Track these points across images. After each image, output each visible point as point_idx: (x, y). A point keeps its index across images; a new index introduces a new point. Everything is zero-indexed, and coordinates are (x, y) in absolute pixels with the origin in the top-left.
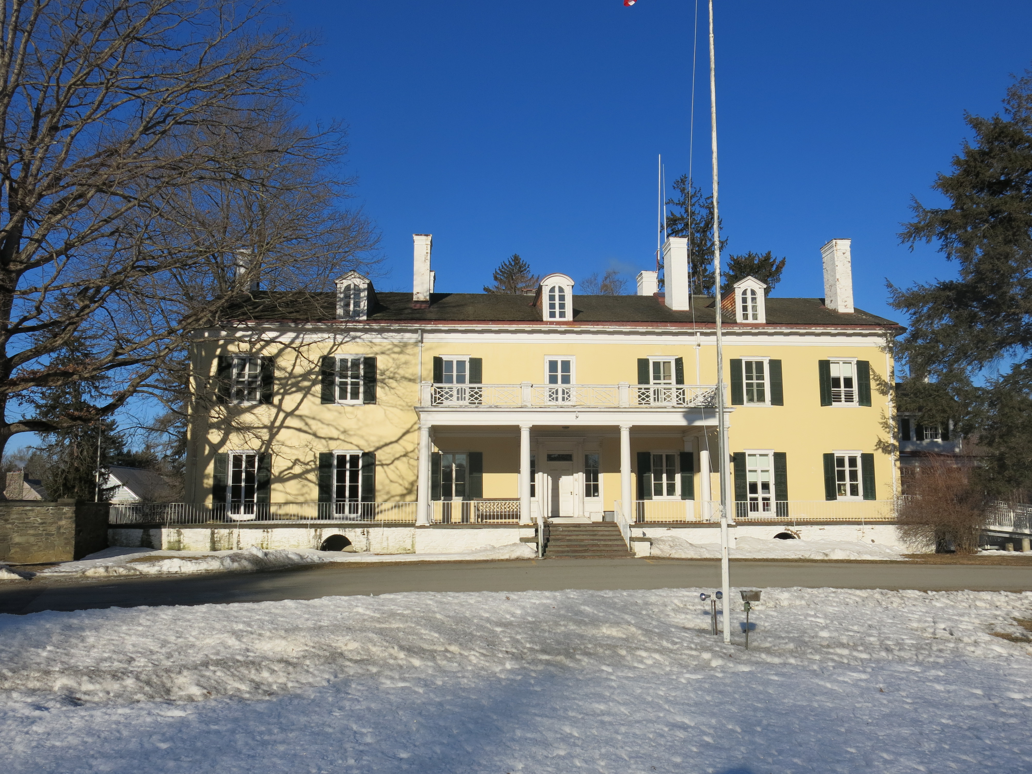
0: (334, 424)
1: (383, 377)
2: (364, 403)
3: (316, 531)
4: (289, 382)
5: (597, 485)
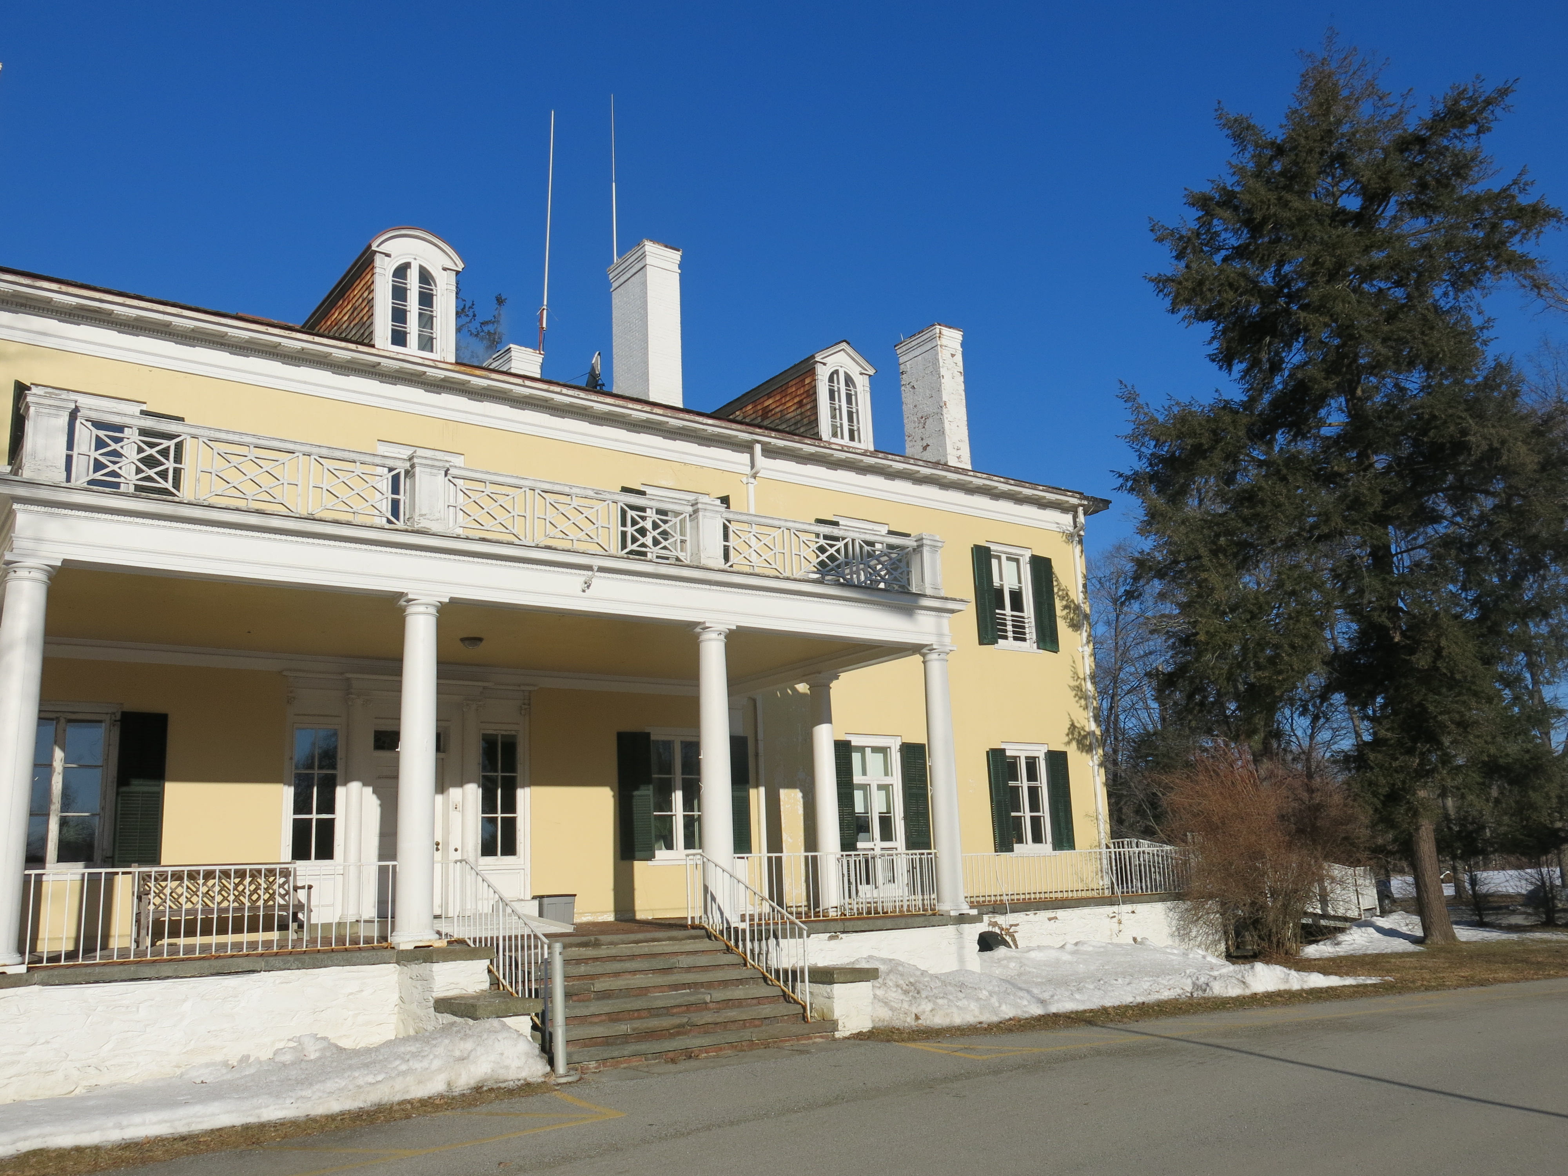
5: (514, 820)
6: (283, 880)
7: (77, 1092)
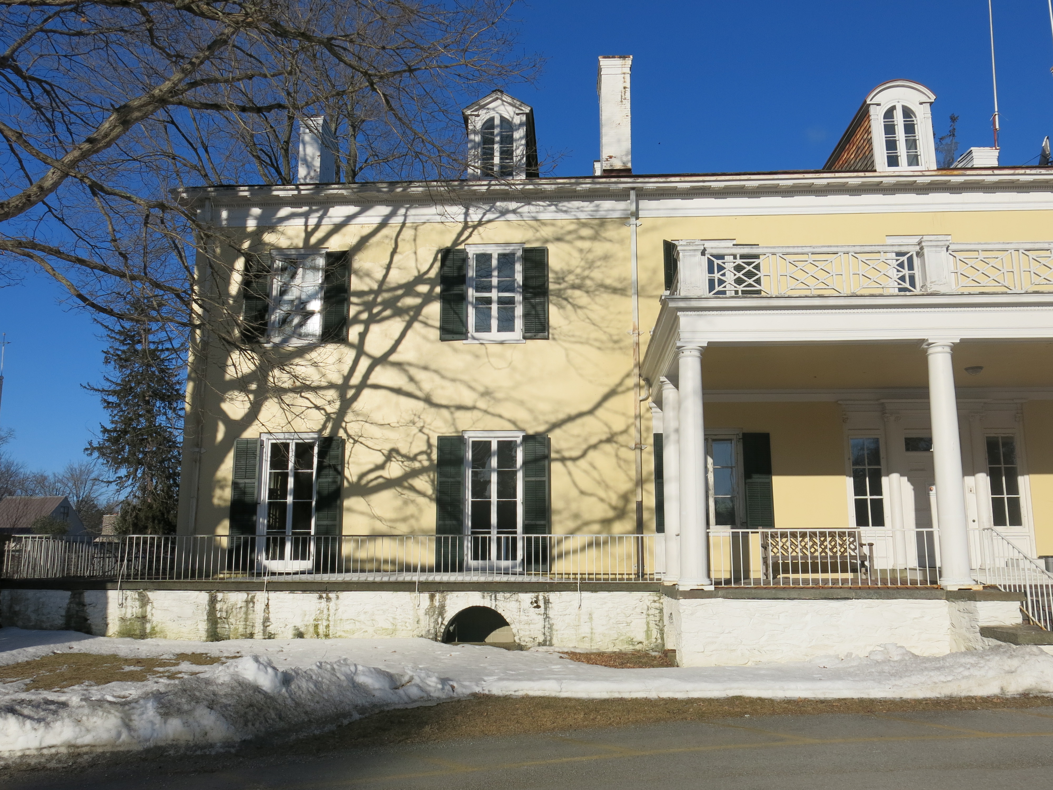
0: (465, 377)
1: (563, 286)
2: (525, 338)
3: (432, 598)
4: (379, 299)
5: (1017, 500)
6: (852, 539)
7: (749, 664)
